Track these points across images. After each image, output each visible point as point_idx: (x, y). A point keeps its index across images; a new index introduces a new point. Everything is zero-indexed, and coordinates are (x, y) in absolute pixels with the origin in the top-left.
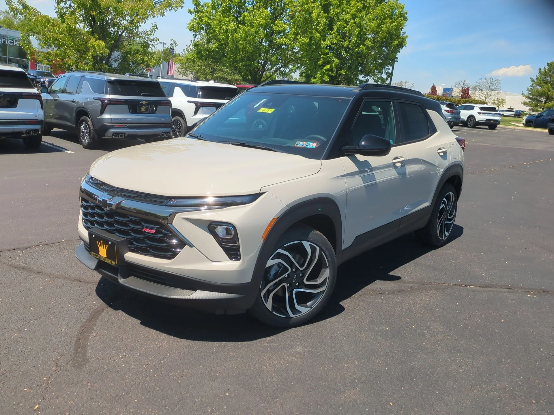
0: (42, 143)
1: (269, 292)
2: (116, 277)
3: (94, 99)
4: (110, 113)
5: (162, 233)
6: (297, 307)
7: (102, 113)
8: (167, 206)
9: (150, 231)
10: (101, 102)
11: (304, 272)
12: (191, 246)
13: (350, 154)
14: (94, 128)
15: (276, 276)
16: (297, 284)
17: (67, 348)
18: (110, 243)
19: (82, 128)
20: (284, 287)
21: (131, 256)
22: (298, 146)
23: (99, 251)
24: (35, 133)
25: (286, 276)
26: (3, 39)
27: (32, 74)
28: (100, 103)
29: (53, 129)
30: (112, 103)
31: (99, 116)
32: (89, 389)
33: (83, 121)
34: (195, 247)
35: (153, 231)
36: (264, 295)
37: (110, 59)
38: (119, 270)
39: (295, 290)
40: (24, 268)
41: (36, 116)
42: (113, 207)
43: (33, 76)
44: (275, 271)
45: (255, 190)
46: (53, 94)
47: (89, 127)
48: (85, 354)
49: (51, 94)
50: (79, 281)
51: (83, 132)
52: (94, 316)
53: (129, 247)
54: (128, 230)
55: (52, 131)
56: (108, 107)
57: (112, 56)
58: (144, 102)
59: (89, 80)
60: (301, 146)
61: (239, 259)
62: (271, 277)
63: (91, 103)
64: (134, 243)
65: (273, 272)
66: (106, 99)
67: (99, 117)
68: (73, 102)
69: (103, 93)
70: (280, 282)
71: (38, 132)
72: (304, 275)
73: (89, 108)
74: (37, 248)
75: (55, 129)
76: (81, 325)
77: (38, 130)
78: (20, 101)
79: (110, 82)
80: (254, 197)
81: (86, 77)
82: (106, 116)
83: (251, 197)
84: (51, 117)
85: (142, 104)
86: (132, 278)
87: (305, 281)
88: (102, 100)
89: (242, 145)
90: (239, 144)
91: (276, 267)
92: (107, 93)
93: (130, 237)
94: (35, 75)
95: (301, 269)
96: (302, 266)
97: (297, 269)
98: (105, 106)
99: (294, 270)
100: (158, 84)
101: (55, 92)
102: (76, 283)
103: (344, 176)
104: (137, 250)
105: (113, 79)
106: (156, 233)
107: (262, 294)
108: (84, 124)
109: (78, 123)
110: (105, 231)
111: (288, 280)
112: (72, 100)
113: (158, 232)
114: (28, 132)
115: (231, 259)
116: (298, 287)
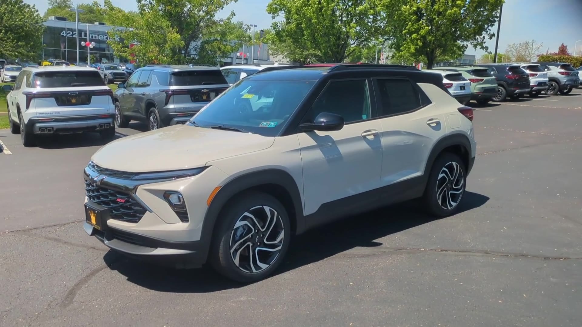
0: (116, 134)
1: (236, 251)
2: (103, 239)
3: (160, 91)
4: (174, 103)
5: (130, 202)
6: (259, 264)
7: (167, 103)
8: (133, 180)
9: (121, 200)
10: (166, 93)
11: (264, 233)
12: (151, 211)
13: (309, 130)
14: (160, 118)
15: (241, 237)
16: (259, 244)
17: (61, 294)
18: (96, 212)
19: (152, 119)
20: (249, 245)
21: (112, 223)
22: (262, 126)
23: (91, 220)
24: (107, 126)
25: (250, 236)
26: (106, 35)
27: (129, 68)
28: (164, 94)
29: (130, 121)
30: (175, 93)
31: (164, 106)
32: (65, 321)
33: (152, 112)
34: (153, 212)
35: (123, 201)
36: (233, 253)
37: (188, 50)
38: (105, 235)
39: (257, 249)
40: (56, 240)
41: (108, 111)
42: (98, 183)
43: (130, 70)
44: (241, 233)
45: (201, 164)
46: (130, 89)
47: (157, 118)
48: (72, 299)
49: (128, 88)
50: (94, 248)
51: (152, 123)
52: (94, 273)
53: (110, 215)
54: (109, 201)
55: (130, 123)
56: (172, 97)
57: (190, 47)
58: (205, 91)
59: (157, 74)
60: (265, 126)
61: (187, 221)
62: (237, 238)
63: (158, 94)
64: (114, 211)
65: (239, 233)
66: (170, 90)
67: (165, 108)
68: (144, 94)
69: (168, 85)
70: (245, 242)
71: (110, 125)
72: (264, 236)
73: (156, 100)
74: (73, 224)
75: (132, 122)
76: (79, 279)
77: (110, 124)
78: (94, 98)
79: (174, 74)
80: (201, 169)
81: (155, 71)
82: (171, 106)
83: (199, 170)
84: (128, 110)
85: (203, 92)
86: (115, 240)
87: (265, 241)
88: (167, 92)
89: (220, 128)
90: (218, 127)
91: (241, 229)
92: (170, 84)
93: (110, 207)
94: (132, 68)
95: (262, 230)
96: (263, 228)
97: (259, 230)
98: (169, 96)
99: (257, 231)
100: (219, 72)
101: (131, 86)
102: (91, 250)
103: (300, 150)
104: (116, 217)
105: (176, 70)
106: (125, 202)
107: (232, 251)
108: (153, 114)
109: (148, 113)
110: (96, 203)
111: (251, 239)
112: (143, 93)
113: (127, 201)
114: (101, 125)
115: (183, 221)
116: (259, 246)
